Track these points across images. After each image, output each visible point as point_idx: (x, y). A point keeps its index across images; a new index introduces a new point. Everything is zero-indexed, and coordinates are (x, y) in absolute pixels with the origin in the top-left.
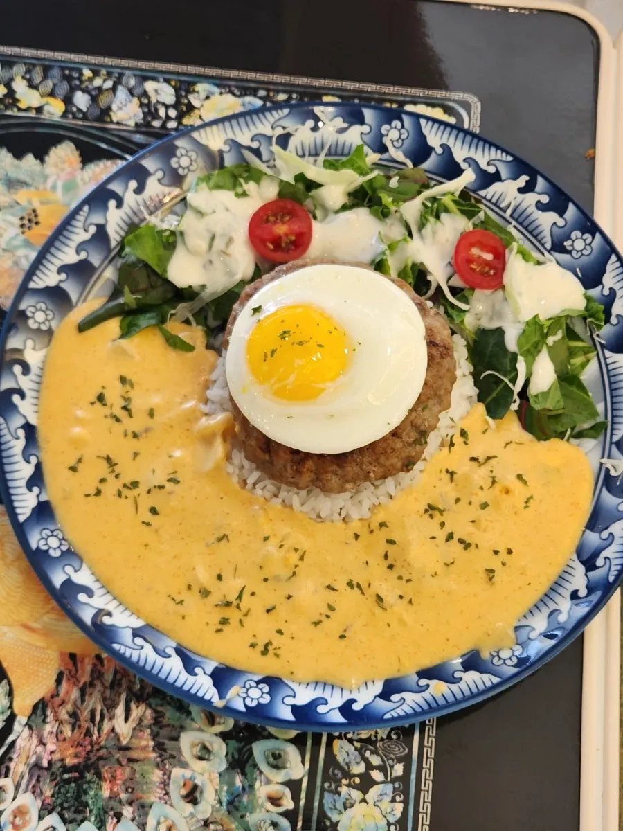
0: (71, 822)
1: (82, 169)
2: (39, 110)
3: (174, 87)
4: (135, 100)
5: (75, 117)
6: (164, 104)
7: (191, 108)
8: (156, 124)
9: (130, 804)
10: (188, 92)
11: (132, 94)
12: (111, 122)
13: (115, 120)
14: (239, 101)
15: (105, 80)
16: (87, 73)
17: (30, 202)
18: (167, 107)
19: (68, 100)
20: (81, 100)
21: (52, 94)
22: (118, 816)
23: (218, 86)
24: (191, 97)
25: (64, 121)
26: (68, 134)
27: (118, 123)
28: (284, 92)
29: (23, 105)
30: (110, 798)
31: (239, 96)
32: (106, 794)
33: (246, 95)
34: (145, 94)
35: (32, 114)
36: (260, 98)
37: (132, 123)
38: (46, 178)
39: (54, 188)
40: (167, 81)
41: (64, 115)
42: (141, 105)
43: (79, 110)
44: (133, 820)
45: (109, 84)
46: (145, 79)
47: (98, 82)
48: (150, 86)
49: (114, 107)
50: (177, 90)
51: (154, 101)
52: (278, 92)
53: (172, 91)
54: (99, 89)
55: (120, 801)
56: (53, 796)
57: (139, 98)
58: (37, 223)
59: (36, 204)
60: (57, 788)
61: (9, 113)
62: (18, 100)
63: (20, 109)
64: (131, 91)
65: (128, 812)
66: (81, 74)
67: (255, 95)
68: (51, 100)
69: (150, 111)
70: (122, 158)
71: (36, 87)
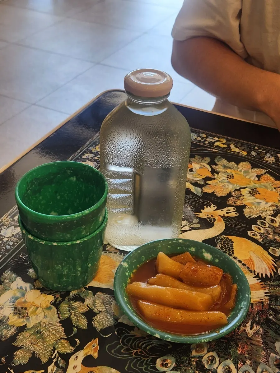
0: (222, 357)
1: (251, 169)
2: (238, 153)
4: (273, 157)
5: (250, 156)
9: (250, 360)
12: (264, 160)
13: (265, 160)
15: (262, 151)
16: (257, 148)
17: (231, 173)
19: (249, 153)
20: (254, 153)
21: (243, 150)
22: (244, 363)
25: (246, 157)
26: (248, 160)
27: (266, 161)
29: (233, 151)
30: (241, 354)
32: (239, 352)
34: (277, 156)
35: (236, 153)
37: (271, 162)
38: (238, 168)
39: (241, 171)
41: (247, 155)
42: (275, 159)
43: (252, 155)
44: (251, 366)
45: (264, 152)
46: (278, 153)
47: (260, 150)
48: (279, 155)
49: (265, 157)
54: (261, 152)
55: (245, 357)
56: (215, 345)
57: (275, 157)
58: (233, 178)
59: (233, 173)
60: (217, 343)
61: (227, 151)
62: (231, 149)
63: (231, 151)
64: (272, 155)
65: (248, 362)
66: (254, 148)
68: (243, 151)
69: (279, 161)
70: (267, 169)
71: (238, 148)
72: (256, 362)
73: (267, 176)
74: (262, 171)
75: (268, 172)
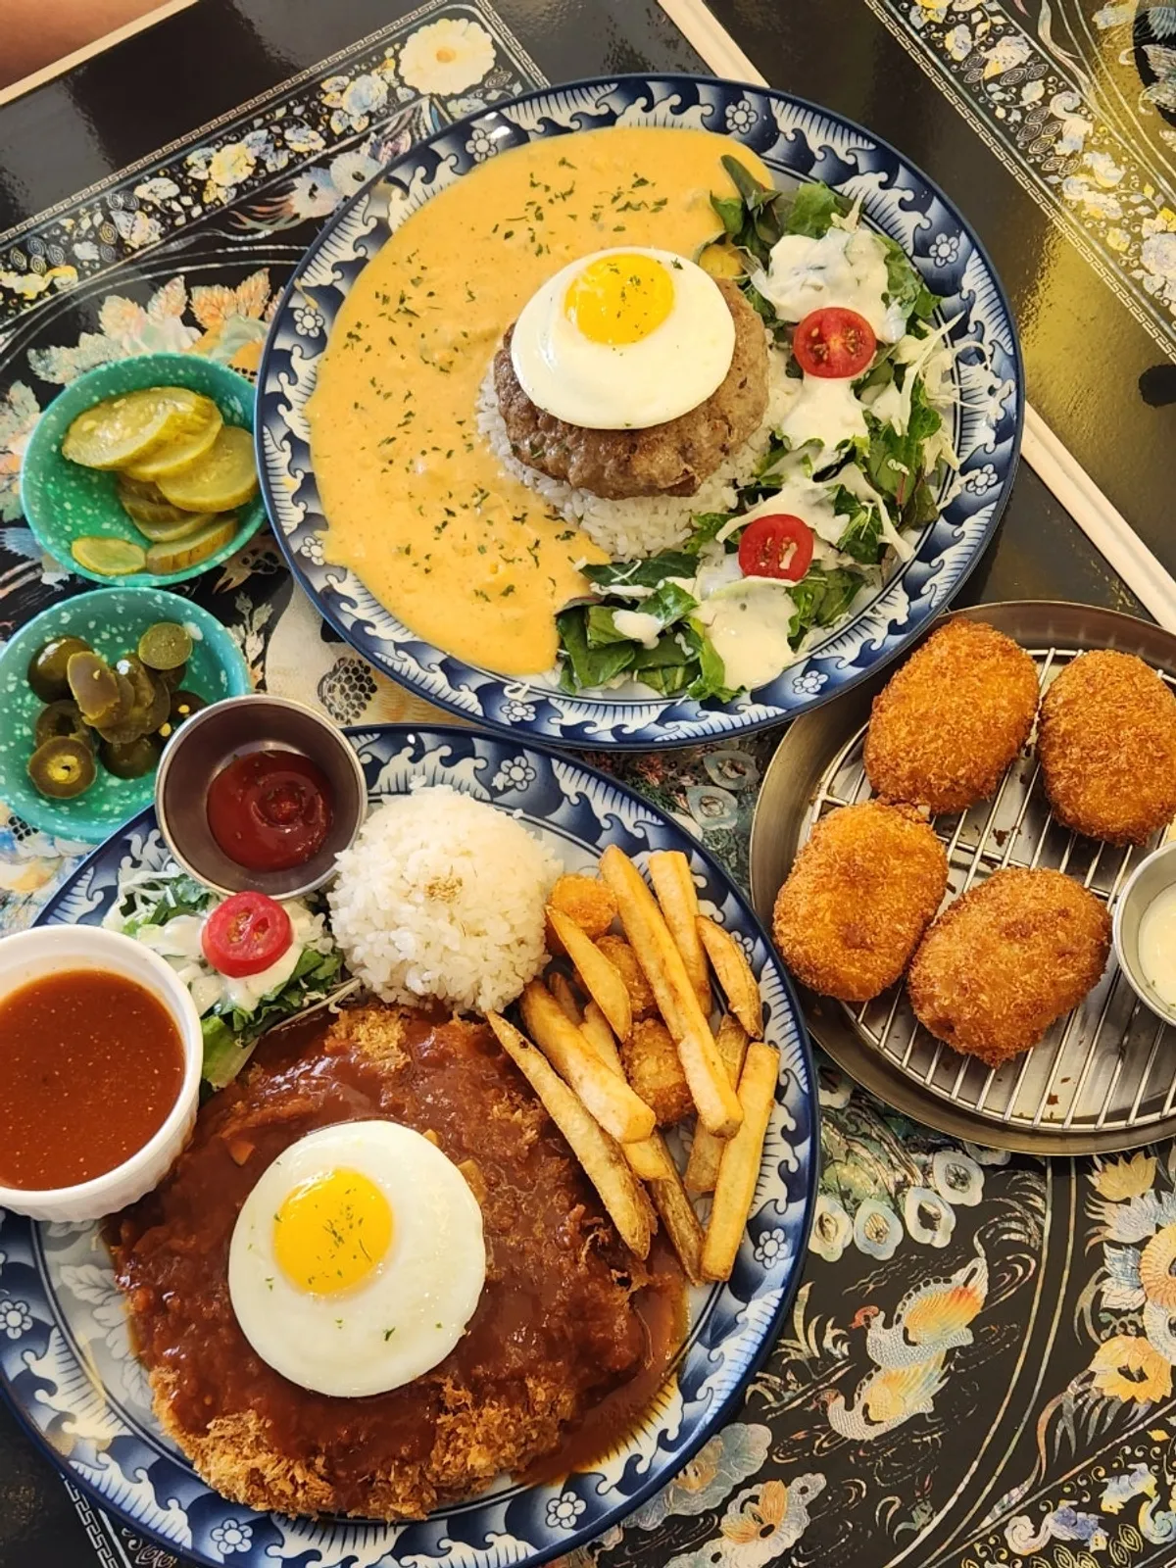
1: (147, 311)
2: (52, 288)
3: (166, 176)
4: (139, 214)
5: (94, 272)
6: (170, 199)
7: (201, 185)
8: (181, 221)
9: (683, 774)
10: (185, 172)
11: (133, 212)
12: (134, 251)
13: (136, 246)
14: (242, 144)
15: (91, 217)
16: (68, 223)
18: (177, 199)
19: (72, 260)
20: (85, 251)
21: (50, 266)
22: (682, 790)
23: (208, 145)
24: (191, 174)
25: (87, 282)
26: (102, 290)
27: (141, 247)
28: (279, 106)
29: (32, 296)
30: (662, 783)
31: (238, 140)
32: (656, 782)
33: (243, 136)
34: (143, 201)
35: (49, 297)
36: (260, 128)
37: (155, 237)
38: (117, 343)
40: (155, 175)
41: (81, 275)
42: (149, 215)
43: (92, 262)
44: (696, 783)
45: (99, 218)
46: (131, 188)
47: (86, 224)
48: (141, 192)
49: (124, 235)
50: (172, 177)
51: (158, 203)
52: (273, 110)
53: (167, 181)
54: (93, 229)
55: (672, 778)
57: (141, 210)
61: (24, 312)
62: (23, 295)
63: (32, 302)
64: (126, 209)
65: (686, 781)
66: (63, 228)
67: (253, 130)
68: (55, 272)
69: (164, 214)
70: (177, 275)
71: (29, 271)
72: (696, 768)
73: (200, 293)
74: (173, 294)
75: (191, 281)
